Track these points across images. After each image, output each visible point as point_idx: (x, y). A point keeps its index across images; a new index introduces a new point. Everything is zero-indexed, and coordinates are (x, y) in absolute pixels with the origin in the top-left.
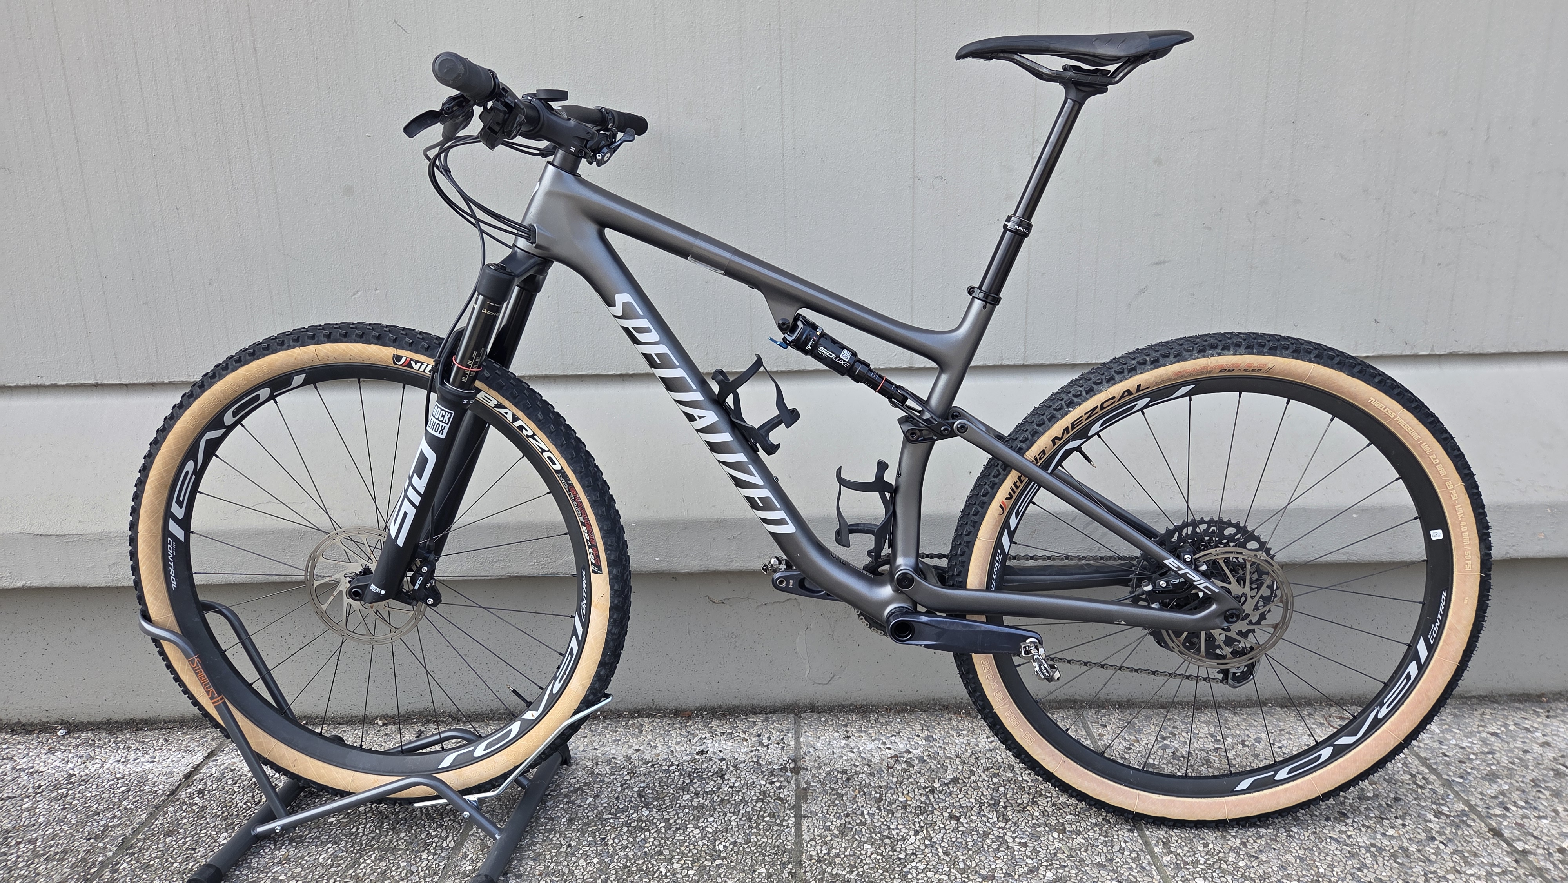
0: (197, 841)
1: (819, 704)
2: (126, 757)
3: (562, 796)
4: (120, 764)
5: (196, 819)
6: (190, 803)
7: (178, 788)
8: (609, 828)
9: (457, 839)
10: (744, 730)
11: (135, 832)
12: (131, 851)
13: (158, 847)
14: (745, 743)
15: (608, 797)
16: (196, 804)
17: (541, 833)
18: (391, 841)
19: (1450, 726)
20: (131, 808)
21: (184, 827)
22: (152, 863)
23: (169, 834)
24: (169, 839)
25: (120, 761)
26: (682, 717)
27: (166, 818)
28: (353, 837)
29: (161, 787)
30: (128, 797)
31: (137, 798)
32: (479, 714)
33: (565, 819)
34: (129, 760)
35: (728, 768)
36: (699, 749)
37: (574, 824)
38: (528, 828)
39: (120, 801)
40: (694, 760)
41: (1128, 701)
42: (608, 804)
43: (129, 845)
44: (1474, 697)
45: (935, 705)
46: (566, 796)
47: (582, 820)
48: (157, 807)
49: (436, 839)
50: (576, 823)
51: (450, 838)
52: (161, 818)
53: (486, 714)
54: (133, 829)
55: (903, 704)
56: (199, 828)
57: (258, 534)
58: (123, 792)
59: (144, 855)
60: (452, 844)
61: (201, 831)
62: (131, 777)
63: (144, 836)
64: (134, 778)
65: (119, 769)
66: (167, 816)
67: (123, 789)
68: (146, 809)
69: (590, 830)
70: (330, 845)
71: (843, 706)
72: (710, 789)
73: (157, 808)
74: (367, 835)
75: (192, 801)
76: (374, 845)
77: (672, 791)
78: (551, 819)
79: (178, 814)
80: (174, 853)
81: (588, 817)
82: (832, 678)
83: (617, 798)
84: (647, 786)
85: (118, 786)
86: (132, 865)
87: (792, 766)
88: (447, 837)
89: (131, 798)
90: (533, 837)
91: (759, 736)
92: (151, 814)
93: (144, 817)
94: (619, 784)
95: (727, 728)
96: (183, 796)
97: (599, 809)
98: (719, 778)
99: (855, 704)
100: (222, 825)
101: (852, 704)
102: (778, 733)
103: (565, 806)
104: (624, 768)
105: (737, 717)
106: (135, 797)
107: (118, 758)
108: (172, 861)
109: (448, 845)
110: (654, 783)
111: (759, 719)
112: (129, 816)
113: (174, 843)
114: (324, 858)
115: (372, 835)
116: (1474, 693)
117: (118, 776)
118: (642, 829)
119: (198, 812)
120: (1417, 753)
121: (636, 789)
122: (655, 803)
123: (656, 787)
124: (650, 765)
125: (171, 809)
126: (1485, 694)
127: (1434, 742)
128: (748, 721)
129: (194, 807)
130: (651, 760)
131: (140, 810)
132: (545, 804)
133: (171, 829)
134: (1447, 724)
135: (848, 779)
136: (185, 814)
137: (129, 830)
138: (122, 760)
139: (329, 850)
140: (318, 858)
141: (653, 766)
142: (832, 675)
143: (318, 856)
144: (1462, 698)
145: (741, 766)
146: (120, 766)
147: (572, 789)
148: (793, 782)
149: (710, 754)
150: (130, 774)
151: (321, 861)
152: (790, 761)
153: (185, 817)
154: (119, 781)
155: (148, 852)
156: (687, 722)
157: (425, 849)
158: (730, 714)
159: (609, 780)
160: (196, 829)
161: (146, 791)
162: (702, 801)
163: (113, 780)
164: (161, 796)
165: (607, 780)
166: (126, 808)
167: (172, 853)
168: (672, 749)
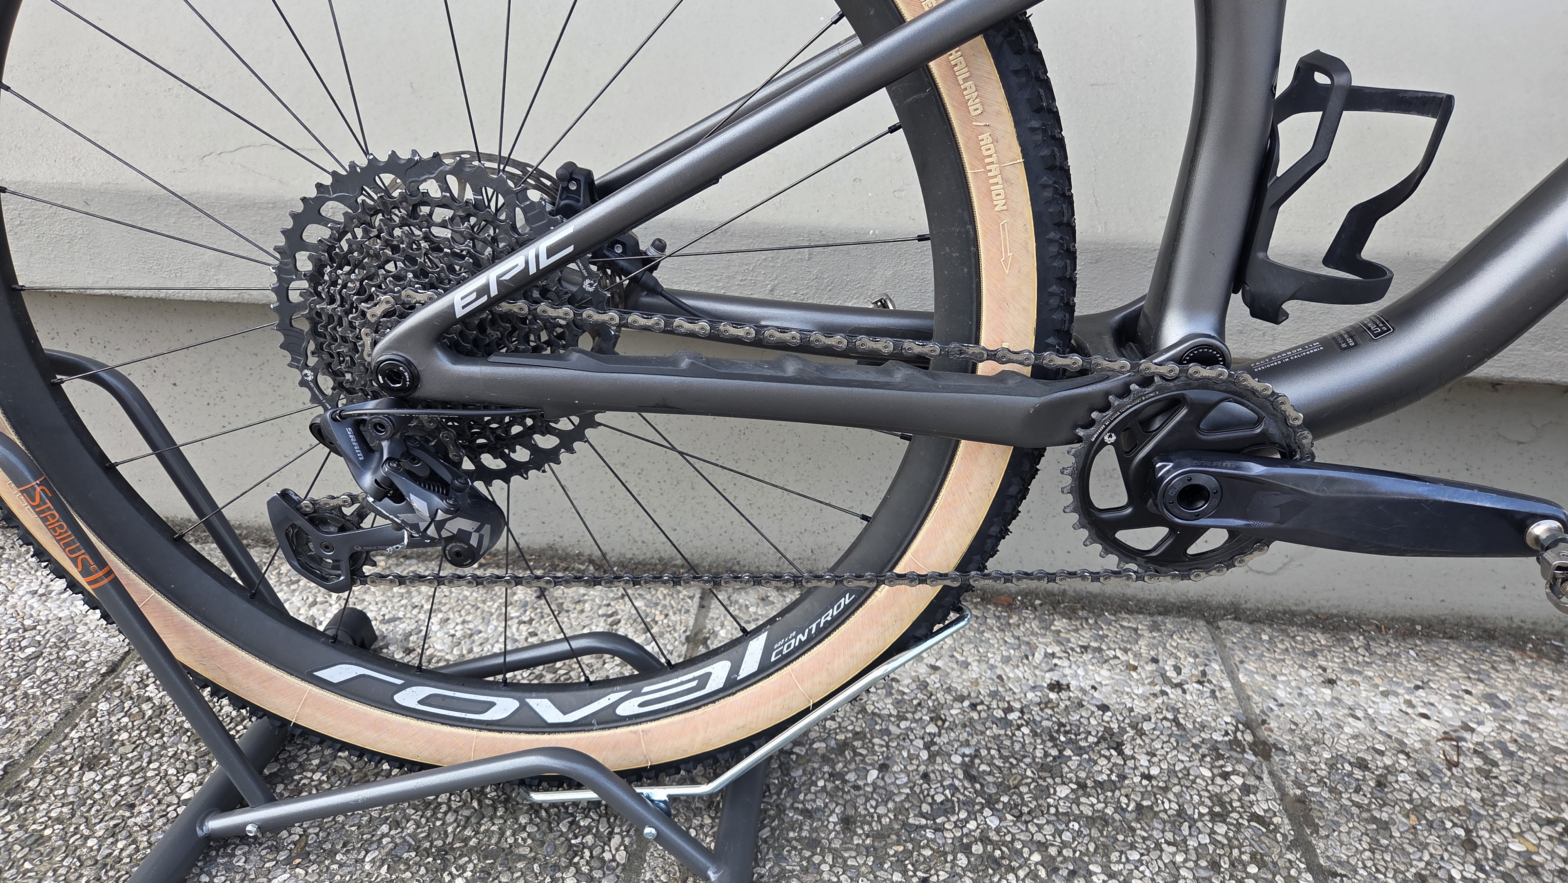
0: (140, 787)
1: (1248, 606)
2: (47, 586)
3: (817, 758)
4: (36, 597)
5: (144, 734)
6: (139, 696)
7: (123, 659)
8: (927, 852)
9: (631, 844)
10: (1123, 645)
11: (32, 752)
12: (15, 797)
13: (65, 795)
14: (1134, 674)
15: (905, 770)
16: (149, 699)
17: (795, 848)
18: (502, 833)
20: (34, 696)
21: (121, 750)
22: (47, 832)
23: (90, 764)
24: (89, 776)
25: (36, 592)
26: (996, 605)
27: (91, 726)
28: (429, 813)
29: (95, 654)
30: (34, 671)
31: (50, 675)
32: (640, 563)
33: (834, 819)
34: (50, 592)
35: (1123, 731)
36: (1049, 677)
37: (855, 833)
38: (765, 833)
39: (20, 679)
40: (1045, 704)
42: (911, 788)
43: (13, 783)
45: (1469, 626)
46: (825, 759)
47: (870, 824)
48: (81, 698)
49: (589, 839)
50: (860, 831)
51: (616, 841)
52: (83, 725)
53: (651, 564)
54: (29, 743)
55: (1408, 620)
56: (146, 755)
57: (245, 207)
58: (28, 659)
59: (36, 810)
60: (621, 856)
61: (149, 763)
62: (49, 626)
63: (44, 764)
64: (52, 630)
65: (32, 608)
66: (93, 720)
67: (29, 651)
68: (60, 701)
69: (891, 852)
70: (385, 828)
71: (1293, 614)
72: (1105, 777)
73: (80, 700)
74: (456, 811)
75: (142, 692)
76: (470, 838)
77: (1029, 773)
78: (808, 814)
79: (113, 719)
80: (93, 811)
81: (880, 817)
82: (1285, 564)
83: (925, 776)
84: (977, 755)
85: (23, 644)
86: (10, 833)
87: (1249, 738)
88: (611, 834)
89: (38, 672)
90: (779, 857)
91: (1155, 661)
92: (67, 713)
93: (53, 718)
94: (920, 743)
95: (1086, 636)
96: (129, 680)
97: (897, 799)
98: (1113, 752)
99: (1316, 611)
100: (188, 754)
101: (1309, 612)
102: (1191, 660)
103: (830, 786)
104: (919, 704)
105: (1100, 616)
106: (45, 672)
107: (34, 586)
108: (86, 832)
109: (614, 860)
110: (989, 749)
111: (1142, 624)
112: (28, 714)
113: (96, 787)
114: (373, 861)
115: (466, 813)
117: (28, 622)
118: (997, 863)
119: (150, 718)
121: (957, 759)
122: (1005, 799)
123: (993, 757)
124: (966, 703)
125: (103, 706)
128: (1122, 626)
129: (144, 706)
130: (966, 694)
131: (50, 701)
132: (788, 774)
133: (96, 753)
135: (1381, 784)
136: (126, 720)
137: (21, 748)
138: (40, 592)
139: (385, 841)
140: (363, 860)
141: (973, 706)
142: (1286, 560)
143: (363, 853)
145: (1147, 726)
146: (34, 601)
147: (833, 743)
148: (1266, 777)
149: (1075, 693)
150: (48, 621)
151: (367, 867)
152: (1240, 726)
153: (125, 728)
154: (27, 634)
155: (45, 806)
156: (1010, 617)
157: (571, 863)
158: (1083, 608)
159: (898, 731)
160: (140, 758)
161: (69, 660)
162: (1100, 806)
163: (16, 631)
164: (91, 675)
165: (893, 729)
166: (26, 695)
167: (89, 811)
168: (999, 672)
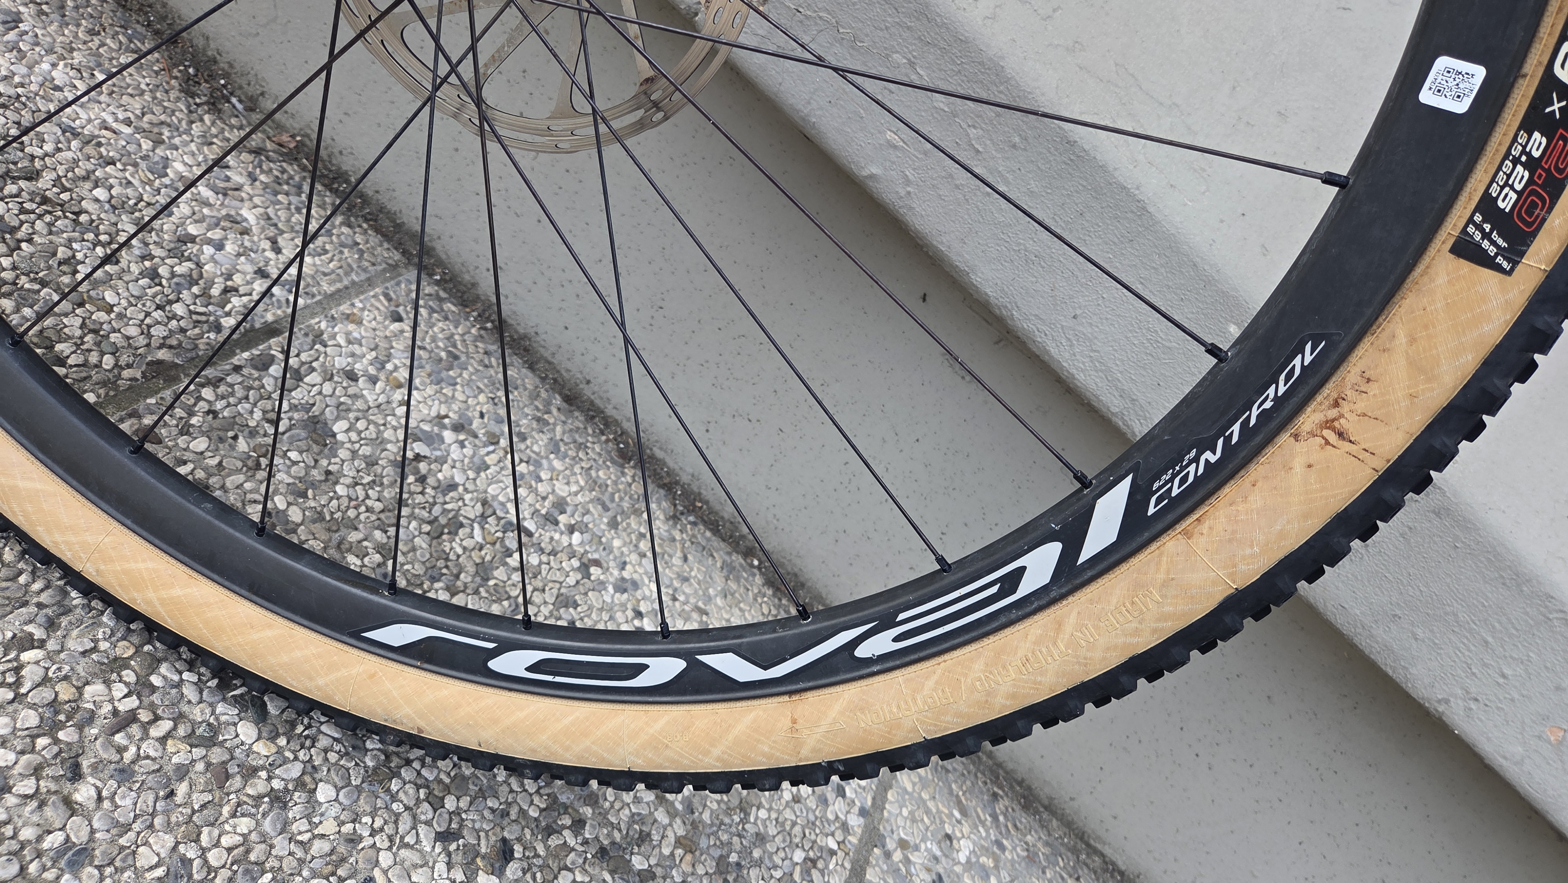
19: (996, 867)
41: (525, 337)
44: (1102, 855)
116: (1107, 851)
120: (867, 862)
126: (1123, 868)
127: (929, 870)
134: (996, 860)
144: (1082, 839)
